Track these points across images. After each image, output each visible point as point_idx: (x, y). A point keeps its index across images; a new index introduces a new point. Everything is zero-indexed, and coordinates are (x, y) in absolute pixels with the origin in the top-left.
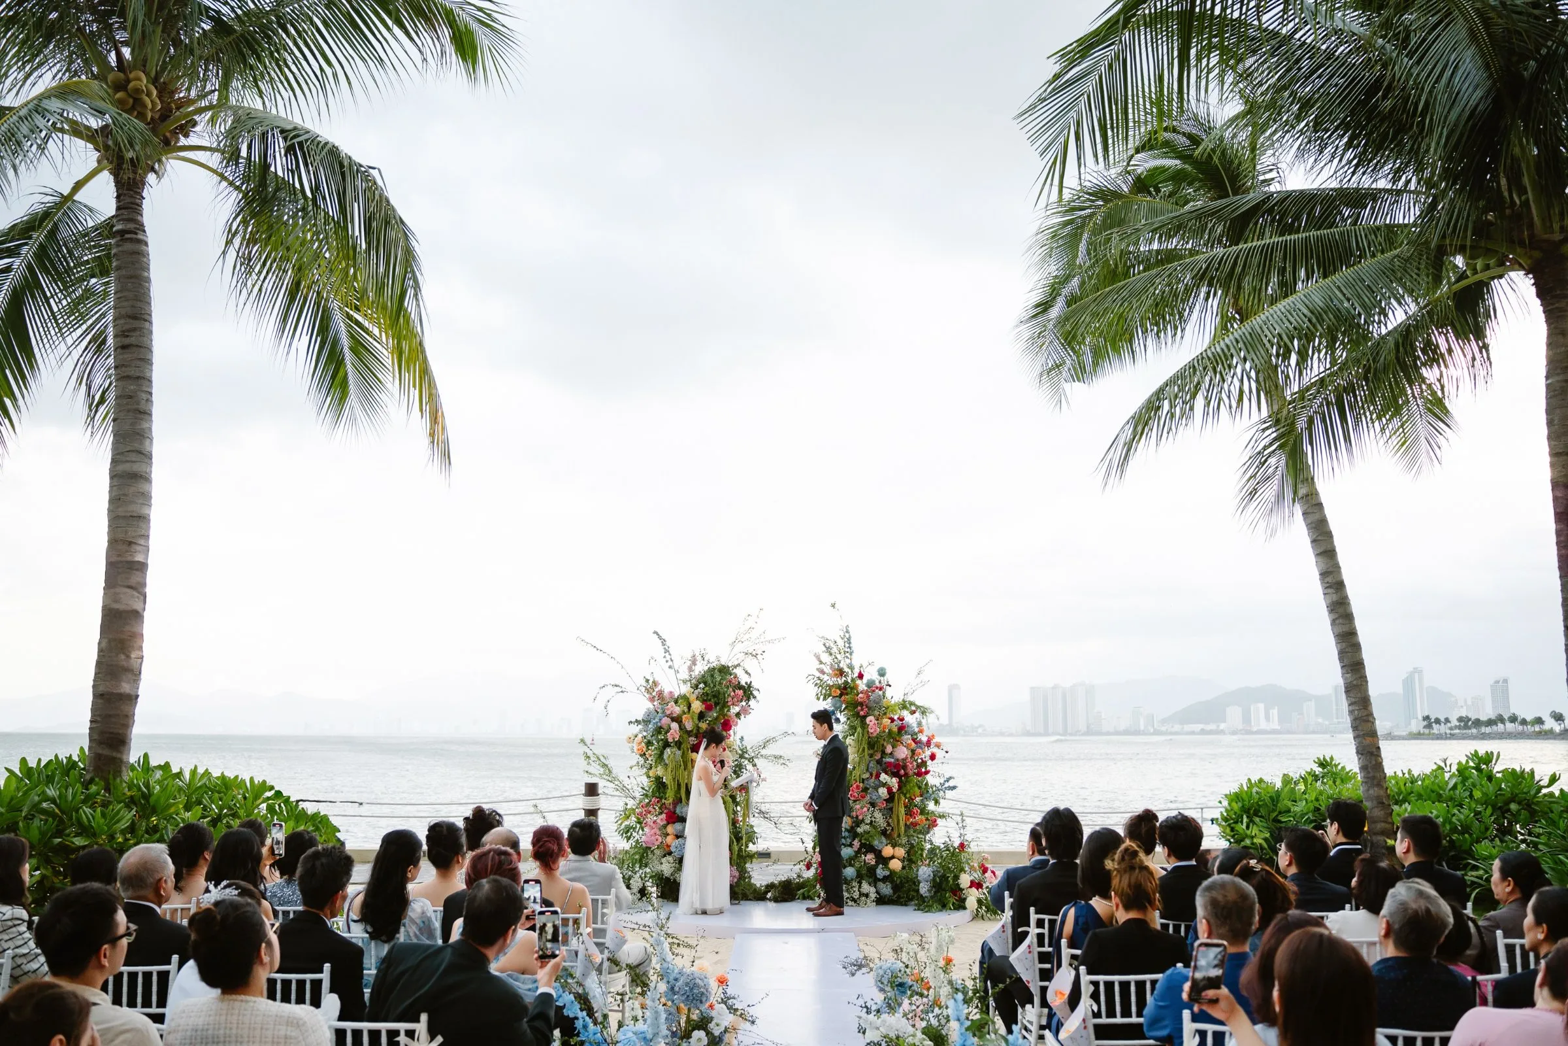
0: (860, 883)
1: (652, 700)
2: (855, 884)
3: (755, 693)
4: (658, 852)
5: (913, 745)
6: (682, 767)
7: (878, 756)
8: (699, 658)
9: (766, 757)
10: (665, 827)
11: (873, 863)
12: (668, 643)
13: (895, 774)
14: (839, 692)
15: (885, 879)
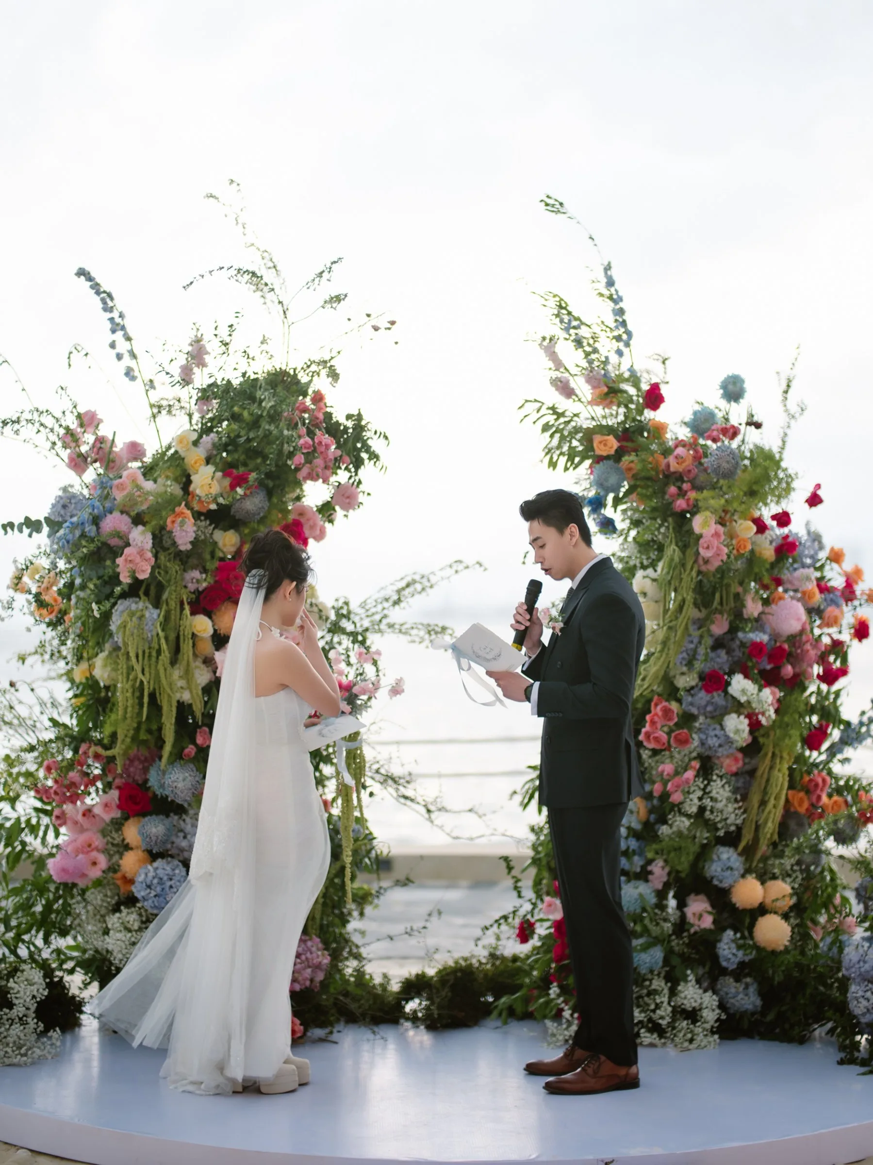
0: (673, 980)
1: (79, 463)
2: (658, 984)
3: (376, 444)
4: (96, 897)
5: (818, 597)
6: (166, 656)
7: (719, 627)
8: (212, 346)
9: (401, 630)
10: (118, 825)
11: (707, 922)
12: (120, 303)
13: (768, 679)
14: (613, 444)
15: (741, 972)
